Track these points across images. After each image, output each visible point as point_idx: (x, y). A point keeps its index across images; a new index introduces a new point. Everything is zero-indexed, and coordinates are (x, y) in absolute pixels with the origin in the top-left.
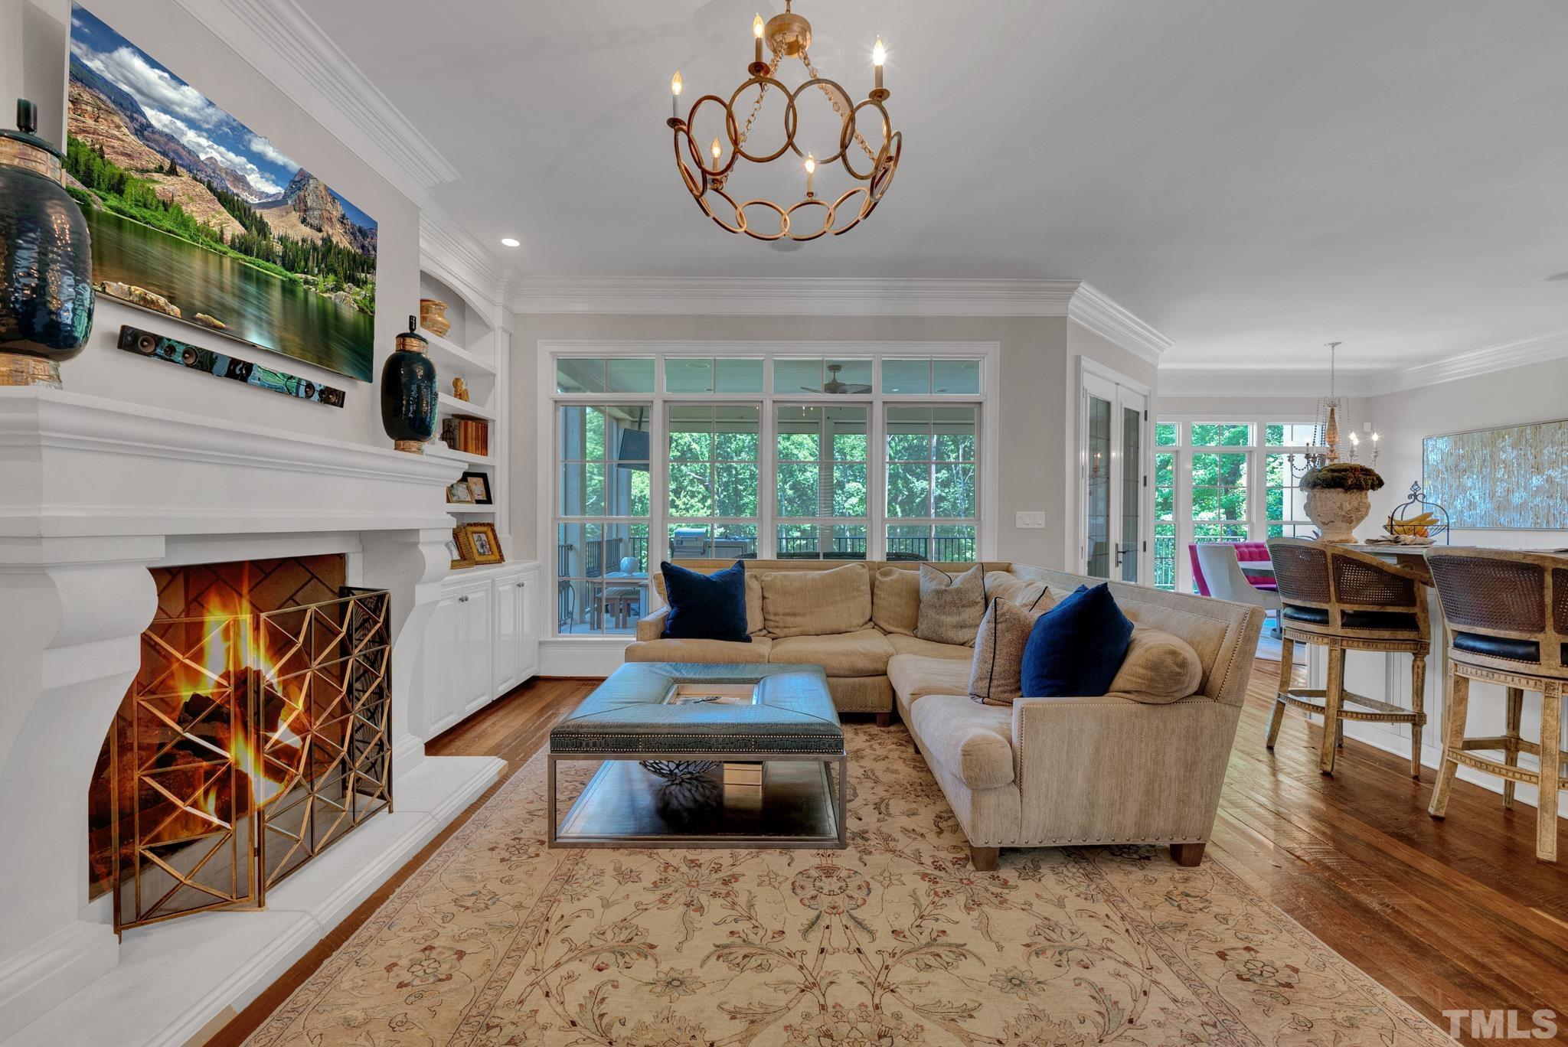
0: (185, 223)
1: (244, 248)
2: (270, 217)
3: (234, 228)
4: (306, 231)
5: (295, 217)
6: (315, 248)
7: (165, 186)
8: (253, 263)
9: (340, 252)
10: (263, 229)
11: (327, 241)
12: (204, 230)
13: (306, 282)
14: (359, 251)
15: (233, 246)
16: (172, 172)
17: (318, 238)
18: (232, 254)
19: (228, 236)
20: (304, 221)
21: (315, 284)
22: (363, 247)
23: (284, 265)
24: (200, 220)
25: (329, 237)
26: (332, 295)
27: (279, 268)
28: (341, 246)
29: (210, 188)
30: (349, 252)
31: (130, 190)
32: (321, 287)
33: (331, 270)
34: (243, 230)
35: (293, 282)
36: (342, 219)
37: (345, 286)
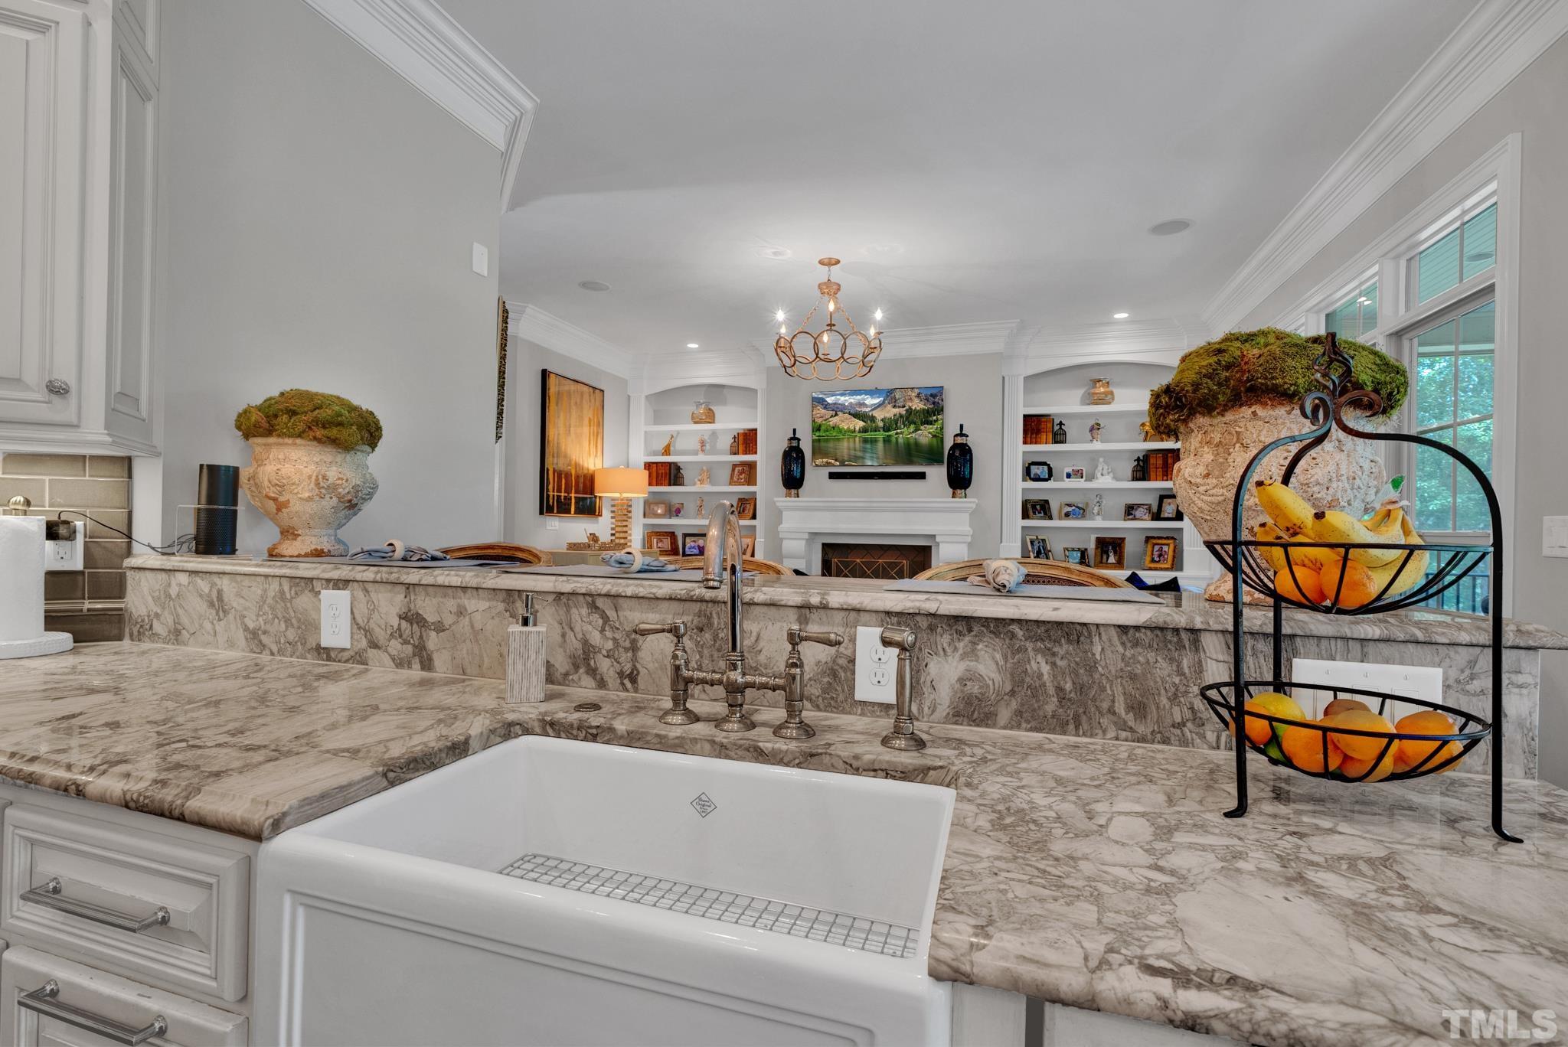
0: (840, 431)
1: (864, 430)
2: (875, 413)
3: (860, 424)
4: (896, 411)
5: (889, 407)
6: (901, 416)
7: (834, 421)
8: (868, 435)
9: (917, 412)
10: (873, 419)
11: (910, 411)
12: (849, 430)
13: (897, 434)
14: (932, 406)
15: (860, 432)
16: (836, 415)
17: (903, 411)
18: (859, 435)
19: (857, 429)
20: (894, 407)
21: (902, 433)
22: (934, 403)
23: (884, 431)
24: (846, 428)
25: (910, 408)
26: (914, 435)
27: (882, 432)
28: (918, 408)
29: (850, 414)
30: (924, 410)
31: (823, 428)
32: (906, 433)
33: (911, 423)
34: (863, 424)
35: (889, 436)
36: (918, 396)
37: (922, 427)
